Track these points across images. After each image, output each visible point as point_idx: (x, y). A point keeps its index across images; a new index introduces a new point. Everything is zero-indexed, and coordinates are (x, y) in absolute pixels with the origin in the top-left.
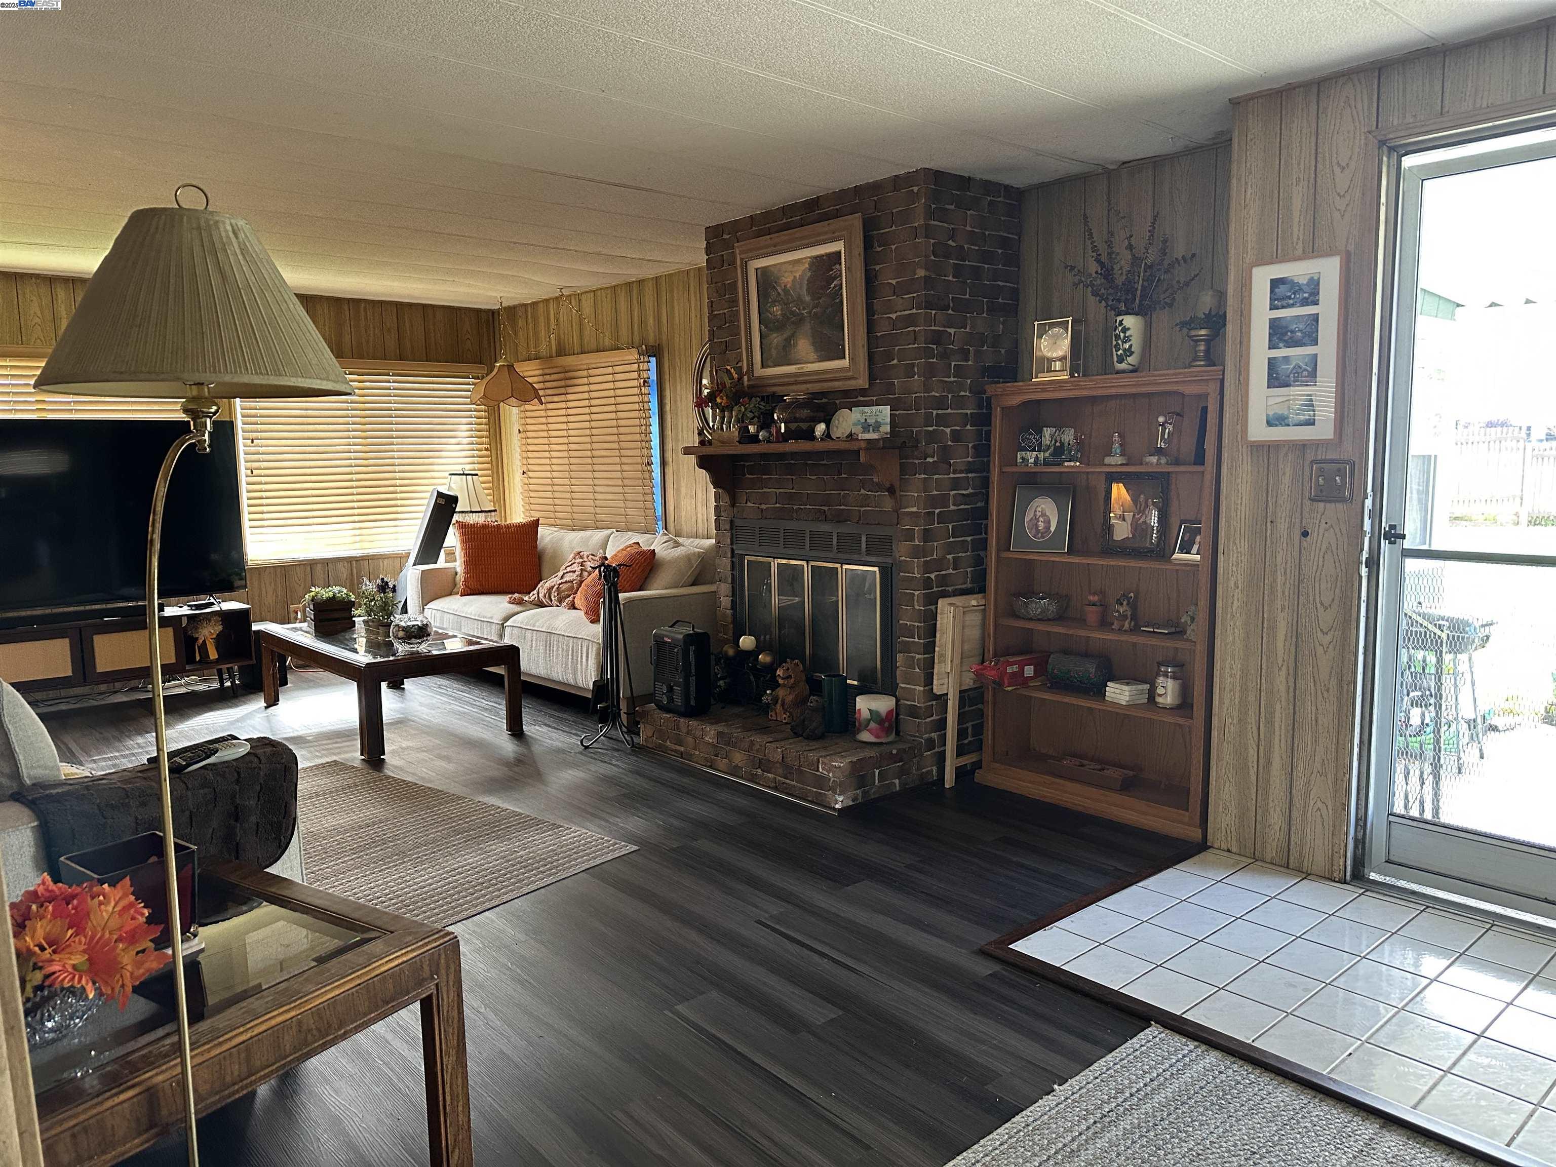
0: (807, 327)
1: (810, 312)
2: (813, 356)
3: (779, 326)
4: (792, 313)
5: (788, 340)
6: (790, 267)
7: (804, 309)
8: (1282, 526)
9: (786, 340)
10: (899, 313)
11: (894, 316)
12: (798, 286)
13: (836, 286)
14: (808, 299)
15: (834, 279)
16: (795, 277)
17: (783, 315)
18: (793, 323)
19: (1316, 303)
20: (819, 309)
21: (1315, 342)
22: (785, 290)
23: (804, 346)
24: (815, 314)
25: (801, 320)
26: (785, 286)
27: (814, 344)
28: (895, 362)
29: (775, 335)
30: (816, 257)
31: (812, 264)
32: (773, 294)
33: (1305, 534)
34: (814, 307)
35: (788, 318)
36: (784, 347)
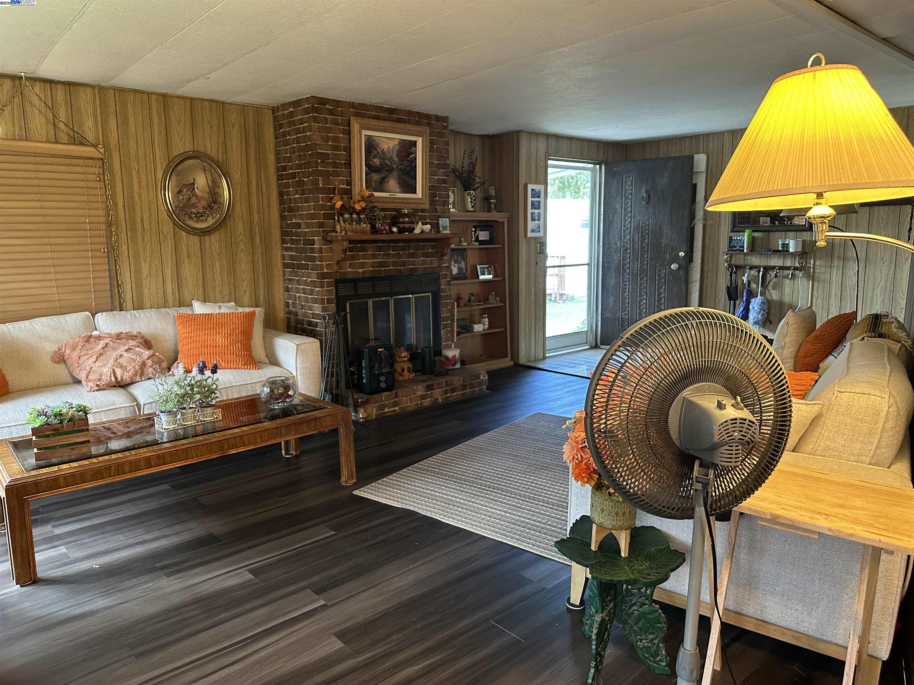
0: (395, 173)
1: (397, 167)
2: (398, 190)
3: (377, 170)
4: (387, 165)
5: (383, 179)
6: (387, 140)
7: (394, 164)
8: (532, 261)
9: (382, 178)
10: (438, 177)
11: (436, 178)
12: (391, 151)
13: (412, 158)
14: (396, 160)
15: (412, 154)
16: (389, 147)
17: (381, 165)
18: (387, 170)
19: (540, 197)
20: (402, 167)
21: (540, 209)
22: (383, 151)
23: (392, 183)
24: (401, 169)
25: (390, 170)
26: (383, 150)
27: (399, 183)
28: (437, 198)
29: (374, 174)
30: (403, 140)
31: (399, 143)
32: (375, 152)
33: (537, 263)
34: (400, 165)
35: (384, 168)
36: (380, 182)
